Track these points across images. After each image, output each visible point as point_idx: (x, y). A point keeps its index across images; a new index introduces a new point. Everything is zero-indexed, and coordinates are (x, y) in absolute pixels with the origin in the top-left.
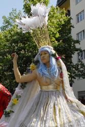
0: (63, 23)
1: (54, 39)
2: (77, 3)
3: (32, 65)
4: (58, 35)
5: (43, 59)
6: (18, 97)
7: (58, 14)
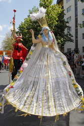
0: (60, 12)
1: (55, 21)
2: (67, 2)
3: (39, 35)
4: (57, 19)
5: (46, 32)
6: (32, 51)
7: (57, 8)
